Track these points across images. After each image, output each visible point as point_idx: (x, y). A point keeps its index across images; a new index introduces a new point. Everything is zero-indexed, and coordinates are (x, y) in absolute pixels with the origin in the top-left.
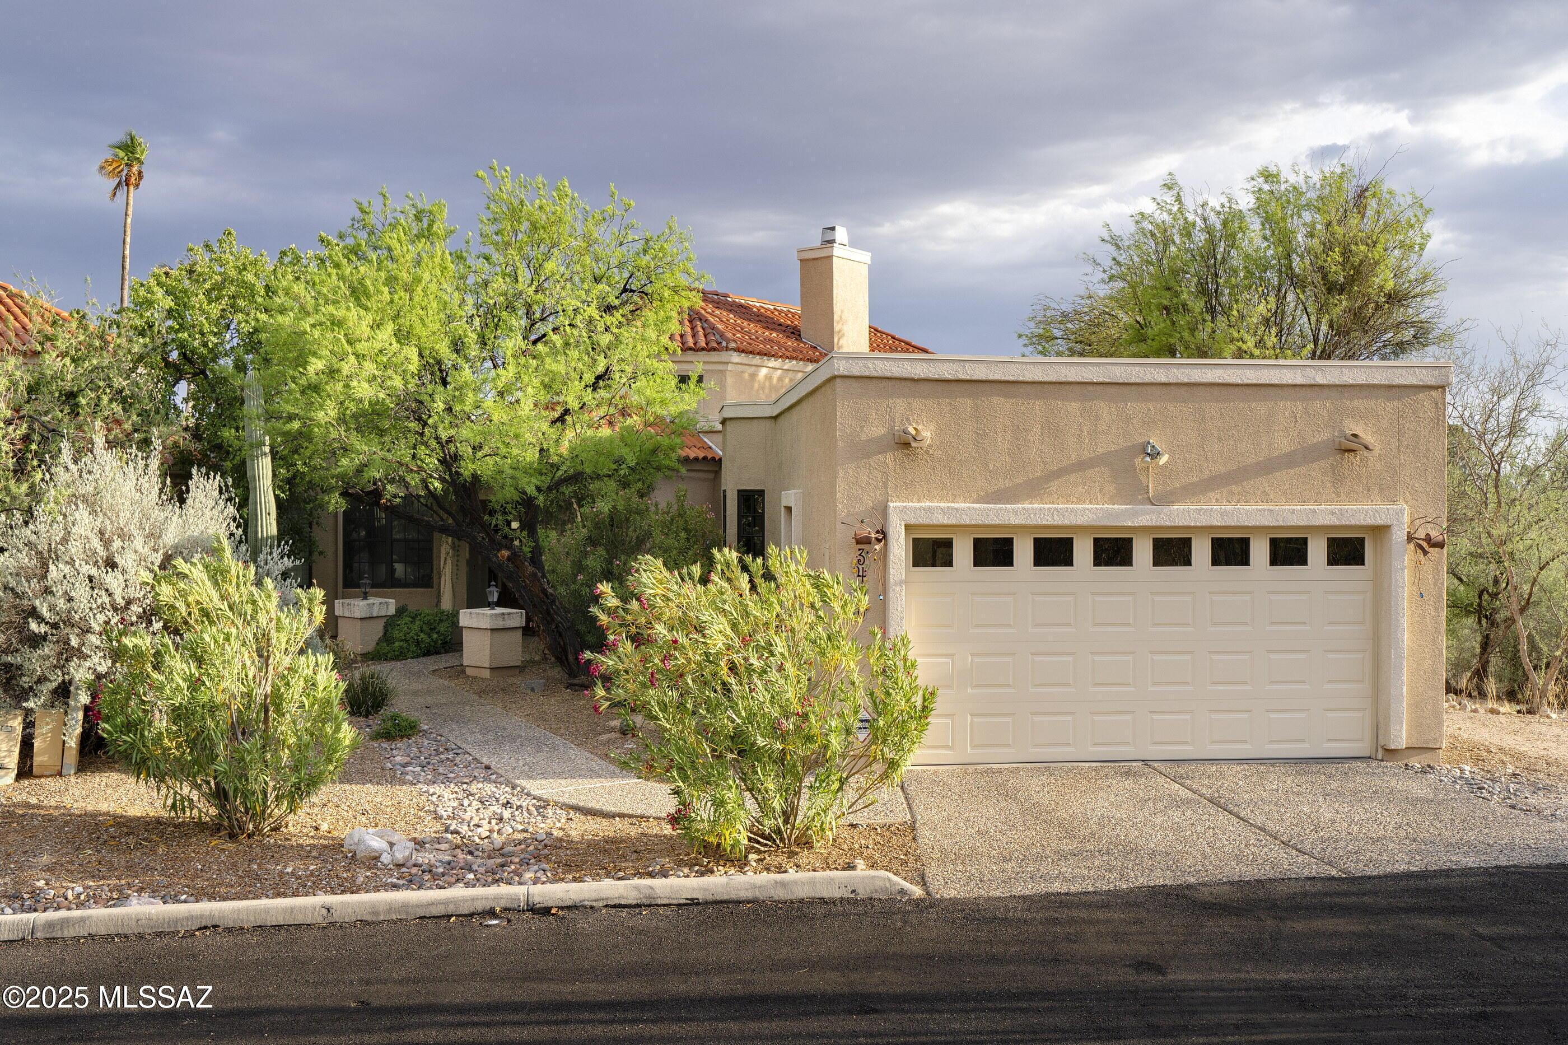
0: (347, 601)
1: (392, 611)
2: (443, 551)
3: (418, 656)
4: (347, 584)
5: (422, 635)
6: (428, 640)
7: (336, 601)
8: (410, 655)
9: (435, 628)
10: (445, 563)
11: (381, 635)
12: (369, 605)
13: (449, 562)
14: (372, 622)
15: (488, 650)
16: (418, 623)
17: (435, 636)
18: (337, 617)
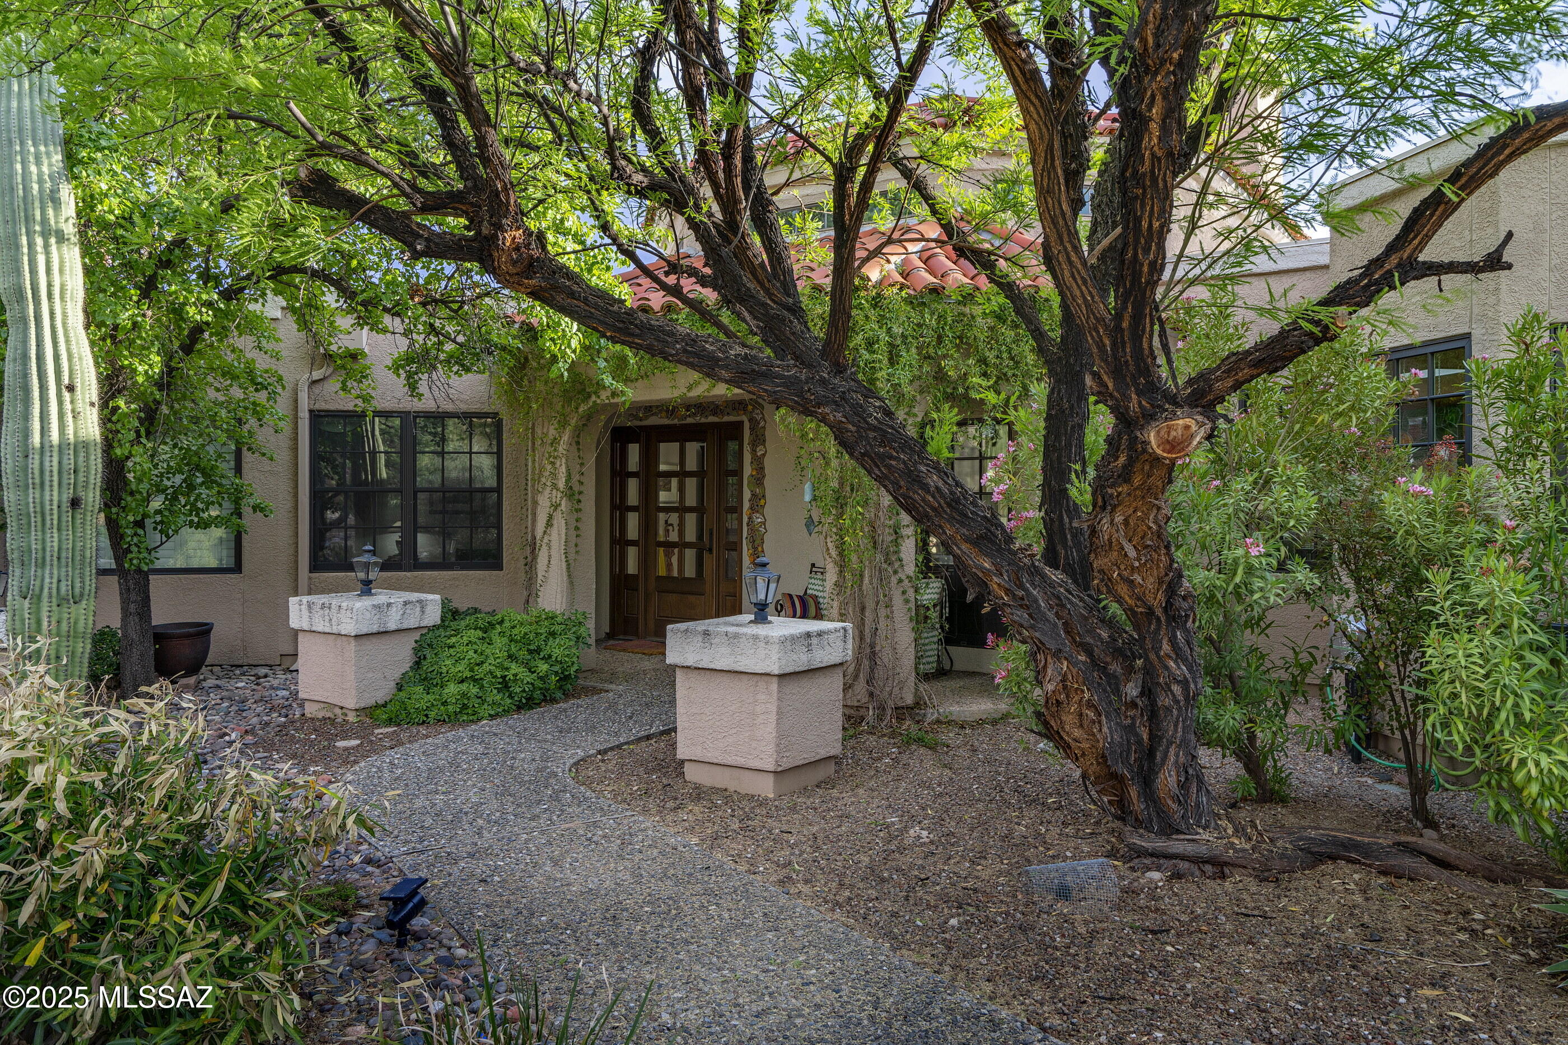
0: (319, 599)
1: (433, 616)
2: (544, 503)
3: (506, 712)
4: (317, 565)
5: (514, 668)
6: (529, 678)
7: (293, 600)
8: (486, 710)
9: (538, 650)
10: (549, 524)
11: (406, 666)
12: (377, 607)
13: (560, 523)
14: (385, 639)
15: (772, 727)
16: (499, 642)
17: (543, 667)
18: (296, 633)
